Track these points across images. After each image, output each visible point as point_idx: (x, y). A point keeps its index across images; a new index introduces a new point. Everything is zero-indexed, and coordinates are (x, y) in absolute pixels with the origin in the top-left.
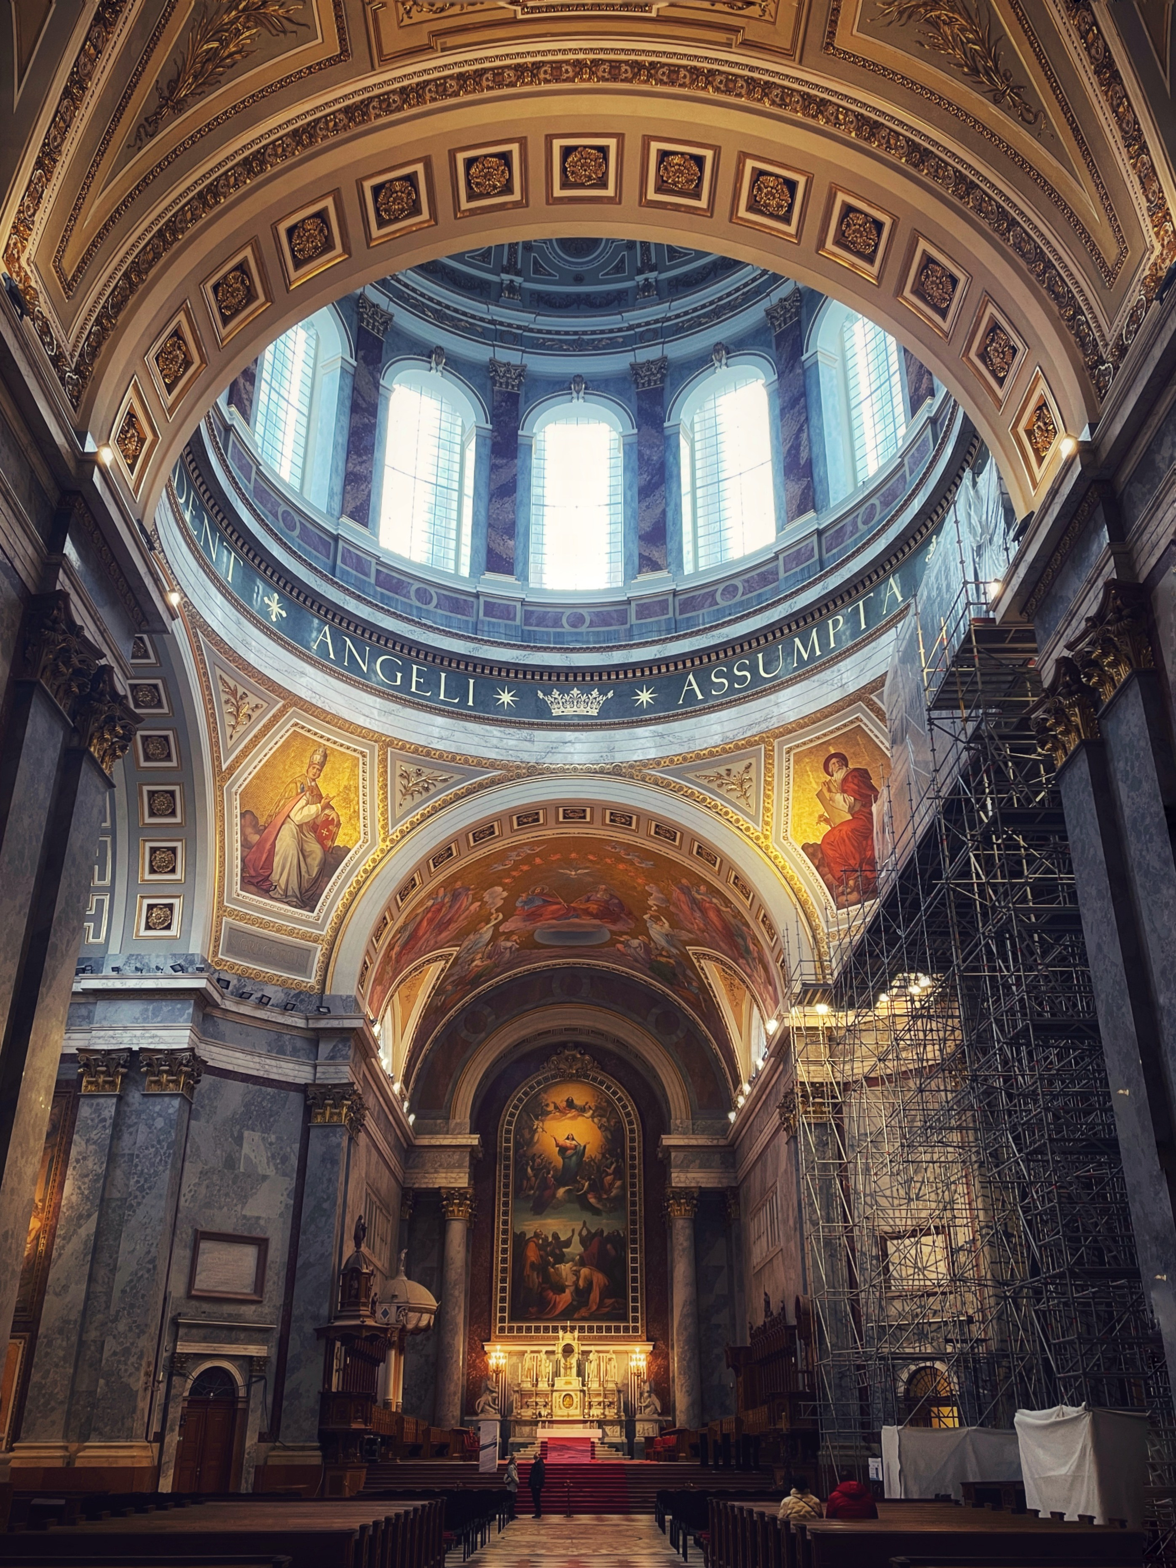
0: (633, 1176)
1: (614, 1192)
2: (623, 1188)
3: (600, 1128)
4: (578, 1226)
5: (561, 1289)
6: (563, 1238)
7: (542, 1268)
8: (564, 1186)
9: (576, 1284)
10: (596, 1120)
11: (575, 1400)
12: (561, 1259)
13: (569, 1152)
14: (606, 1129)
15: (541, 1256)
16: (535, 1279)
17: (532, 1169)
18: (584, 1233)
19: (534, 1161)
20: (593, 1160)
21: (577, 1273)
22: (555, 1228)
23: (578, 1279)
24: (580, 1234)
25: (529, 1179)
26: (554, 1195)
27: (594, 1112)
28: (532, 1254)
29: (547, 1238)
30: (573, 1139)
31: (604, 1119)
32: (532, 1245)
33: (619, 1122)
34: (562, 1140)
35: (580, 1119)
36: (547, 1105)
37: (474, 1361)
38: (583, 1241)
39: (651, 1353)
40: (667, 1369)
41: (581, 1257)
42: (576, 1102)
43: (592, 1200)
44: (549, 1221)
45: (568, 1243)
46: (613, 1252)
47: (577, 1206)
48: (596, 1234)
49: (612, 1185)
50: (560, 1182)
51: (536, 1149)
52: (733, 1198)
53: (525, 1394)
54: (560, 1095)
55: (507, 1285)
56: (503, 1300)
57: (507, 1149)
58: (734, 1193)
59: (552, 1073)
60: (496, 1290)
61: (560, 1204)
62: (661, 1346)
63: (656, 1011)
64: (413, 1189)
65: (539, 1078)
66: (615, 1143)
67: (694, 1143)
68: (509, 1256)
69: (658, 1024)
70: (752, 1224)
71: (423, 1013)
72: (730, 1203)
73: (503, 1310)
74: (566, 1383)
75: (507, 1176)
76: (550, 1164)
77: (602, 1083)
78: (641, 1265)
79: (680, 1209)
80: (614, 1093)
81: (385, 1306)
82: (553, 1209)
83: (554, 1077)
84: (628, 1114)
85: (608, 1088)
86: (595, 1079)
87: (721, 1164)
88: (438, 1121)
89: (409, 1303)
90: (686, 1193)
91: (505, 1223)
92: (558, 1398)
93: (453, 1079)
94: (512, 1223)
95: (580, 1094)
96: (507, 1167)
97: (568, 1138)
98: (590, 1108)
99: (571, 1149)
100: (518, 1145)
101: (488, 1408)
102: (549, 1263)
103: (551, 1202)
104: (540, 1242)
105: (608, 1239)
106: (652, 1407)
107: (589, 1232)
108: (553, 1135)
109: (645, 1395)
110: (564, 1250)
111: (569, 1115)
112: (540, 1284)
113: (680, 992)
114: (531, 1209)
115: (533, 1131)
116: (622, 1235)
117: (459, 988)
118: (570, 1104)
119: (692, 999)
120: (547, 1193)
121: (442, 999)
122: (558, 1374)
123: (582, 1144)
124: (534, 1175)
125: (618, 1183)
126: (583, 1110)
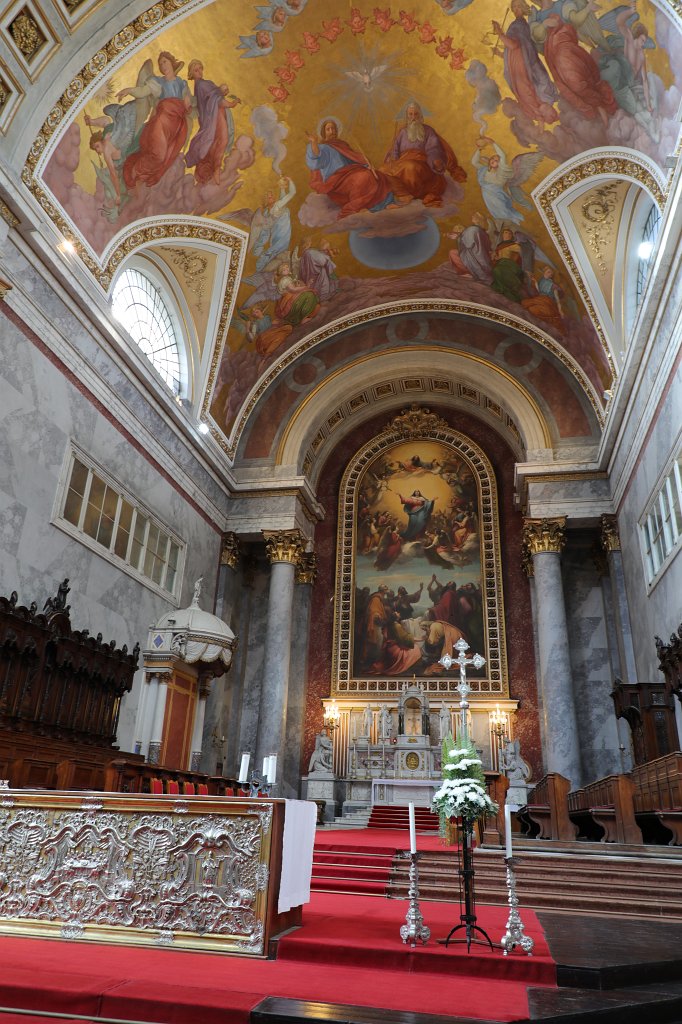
0: (488, 528)
1: (467, 545)
2: (477, 541)
3: (449, 483)
4: (427, 580)
5: (409, 645)
6: (411, 592)
7: (388, 624)
8: (411, 541)
9: (426, 639)
10: (444, 476)
11: (421, 760)
12: (408, 613)
13: (416, 509)
14: (456, 483)
15: (387, 611)
16: (380, 634)
17: (376, 526)
18: (434, 587)
19: (378, 519)
20: (441, 514)
21: (426, 628)
22: (402, 584)
23: (428, 634)
24: (429, 588)
25: (372, 536)
26: (399, 551)
28: (376, 610)
29: (392, 593)
30: (420, 495)
31: (454, 475)
32: (376, 600)
33: (472, 476)
34: (408, 497)
35: (427, 475)
36: (392, 465)
37: (313, 718)
38: (433, 595)
39: (516, 712)
40: (536, 730)
41: (431, 611)
42: (422, 460)
43: (443, 554)
44: (395, 576)
45: (416, 598)
46: (468, 606)
47: (425, 560)
48: (447, 588)
49: (464, 538)
50: (407, 536)
51: (380, 507)
52: (609, 528)
53: (362, 752)
54: (405, 454)
55: (349, 640)
56: (344, 656)
57: (349, 508)
58: (611, 521)
59: (397, 433)
60: (337, 646)
61: (408, 558)
62: (527, 703)
63: (504, 345)
64: (234, 534)
65: (383, 439)
66: (467, 496)
67: (556, 469)
68: (351, 611)
69: (507, 357)
70: (642, 533)
71: (225, 334)
72: (606, 534)
73: (344, 666)
74: (410, 741)
75: (349, 534)
76: (396, 520)
77: (450, 440)
78: (500, 618)
79: (543, 544)
80: (465, 448)
81: (158, 633)
82: (400, 563)
83: (398, 438)
84: (480, 468)
85: (458, 444)
86: (442, 437)
87: (592, 492)
88: (264, 468)
89: (188, 630)
90: (549, 525)
91: (347, 579)
92: (400, 758)
93: (280, 428)
94: (354, 579)
95: (427, 452)
96: (349, 525)
97: (414, 495)
98: (438, 465)
99: (418, 504)
100: (361, 504)
101: (319, 765)
102: (395, 618)
103: (397, 557)
104: (386, 597)
105: (462, 592)
106: (518, 771)
107: (440, 586)
108: (398, 492)
109: (509, 757)
110: (412, 605)
111: (414, 473)
112: (385, 640)
113: (531, 308)
114: (376, 565)
115: (377, 491)
116: (477, 588)
117: (275, 322)
118: (416, 462)
119: (545, 310)
120: (393, 548)
121: (254, 330)
122: (401, 731)
123: (430, 500)
124: (378, 532)
125: (472, 536)
126: (430, 467)
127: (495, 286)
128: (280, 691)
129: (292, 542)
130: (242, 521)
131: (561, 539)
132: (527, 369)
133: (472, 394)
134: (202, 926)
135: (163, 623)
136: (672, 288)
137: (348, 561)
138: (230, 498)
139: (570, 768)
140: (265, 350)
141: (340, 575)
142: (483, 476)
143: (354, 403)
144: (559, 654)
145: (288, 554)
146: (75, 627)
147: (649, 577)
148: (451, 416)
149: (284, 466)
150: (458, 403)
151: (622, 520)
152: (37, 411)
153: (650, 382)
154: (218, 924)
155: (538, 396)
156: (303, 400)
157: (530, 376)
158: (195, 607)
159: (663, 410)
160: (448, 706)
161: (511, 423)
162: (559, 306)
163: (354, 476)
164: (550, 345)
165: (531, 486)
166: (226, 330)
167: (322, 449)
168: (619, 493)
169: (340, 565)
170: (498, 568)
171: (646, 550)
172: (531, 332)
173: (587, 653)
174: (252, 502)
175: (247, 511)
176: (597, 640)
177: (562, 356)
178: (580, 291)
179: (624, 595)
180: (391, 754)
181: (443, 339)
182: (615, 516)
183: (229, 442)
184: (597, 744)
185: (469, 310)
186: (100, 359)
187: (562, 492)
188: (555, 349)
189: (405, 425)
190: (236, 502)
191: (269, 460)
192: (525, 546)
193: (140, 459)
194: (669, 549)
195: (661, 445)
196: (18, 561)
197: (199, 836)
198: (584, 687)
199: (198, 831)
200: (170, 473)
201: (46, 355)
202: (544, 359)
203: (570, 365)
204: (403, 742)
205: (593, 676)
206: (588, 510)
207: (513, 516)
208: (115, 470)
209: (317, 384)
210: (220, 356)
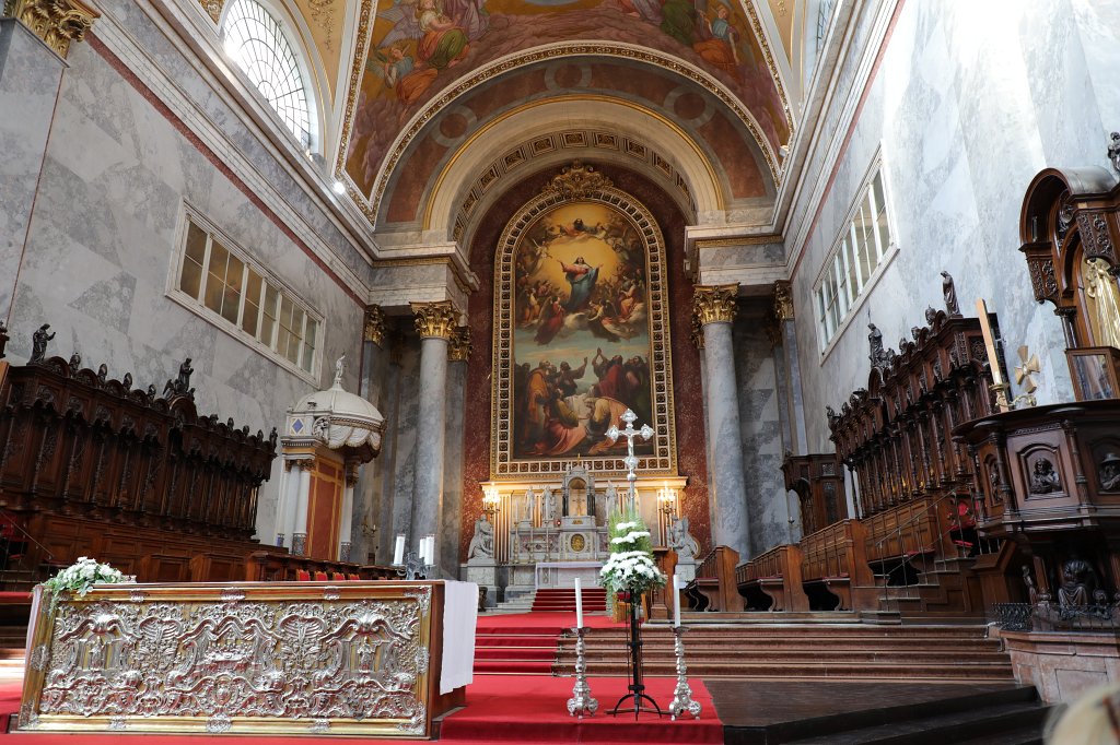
0: (656, 297)
1: (634, 316)
2: (645, 311)
3: (615, 249)
4: (592, 355)
5: (573, 423)
6: (574, 367)
7: (550, 402)
8: (574, 313)
9: (591, 417)
10: (610, 241)
11: (586, 541)
12: (571, 390)
13: (579, 277)
14: (623, 249)
15: (548, 388)
16: (542, 412)
17: (536, 296)
18: (599, 361)
19: (537, 289)
20: (607, 283)
21: (591, 405)
22: (563, 359)
23: (593, 412)
24: (594, 363)
25: (532, 308)
26: (562, 323)
27: (608, 232)
28: (537, 387)
30: (583, 262)
31: (620, 240)
32: (537, 376)
33: (639, 241)
34: (570, 265)
36: (552, 229)
37: (471, 503)
38: (598, 371)
39: (685, 489)
40: (705, 507)
41: (596, 388)
42: (585, 224)
43: (608, 326)
44: (557, 350)
45: (580, 374)
46: (635, 381)
47: (589, 333)
48: (613, 361)
49: (631, 308)
50: (570, 308)
51: (540, 276)
52: (783, 296)
53: (524, 536)
54: (567, 217)
55: (509, 420)
56: (504, 437)
57: (506, 278)
58: (784, 288)
59: (557, 194)
60: (496, 426)
61: (570, 331)
62: (696, 479)
63: (674, 95)
64: (378, 307)
65: (542, 201)
66: (633, 263)
67: (729, 232)
68: (510, 390)
69: (677, 108)
70: (816, 300)
71: (360, 77)
72: (779, 302)
73: (504, 447)
74: (575, 523)
75: (506, 306)
76: (557, 290)
77: (616, 201)
78: (668, 393)
79: (714, 313)
80: (631, 211)
81: (297, 417)
82: (562, 337)
83: (559, 199)
84: (648, 232)
85: (624, 206)
86: (607, 198)
87: (766, 257)
88: (410, 234)
89: (331, 412)
90: (721, 293)
91: (505, 354)
92: (564, 540)
93: (427, 189)
94: (513, 354)
95: (590, 215)
96: (506, 296)
97: (577, 262)
98: (603, 229)
99: (580, 273)
100: (519, 273)
101: (480, 551)
102: (556, 395)
103: (559, 330)
104: (547, 373)
105: (629, 366)
106: (686, 547)
107: (605, 360)
108: (560, 260)
109: (677, 534)
110: (576, 381)
111: (578, 238)
112: (547, 419)
113: (703, 54)
114: (536, 339)
115: (536, 258)
116: (645, 362)
117: (418, 65)
118: (579, 226)
119: (719, 55)
120: (554, 320)
121: (394, 73)
122: (565, 512)
123: (594, 268)
124: (539, 303)
125: (639, 306)
126: (594, 231)
127: (664, 27)
128: (436, 475)
129: (443, 315)
130: (387, 293)
131: (734, 308)
132: (699, 122)
133: (640, 149)
134: (360, 712)
135: (302, 405)
136: (854, 32)
137: (505, 335)
138: (372, 267)
139: (739, 542)
140: (407, 97)
141: (497, 350)
142: (652, 241)
143: (509, 160)
144: (730, 428)
145: (439, 328)
146: (201, 412)
147: (823, 346)
148: (616, 175)
149: (432, 230)
150: (624, 160)
151: (796, 287)
152: (141, 167)
153: (828, 137)
154: (377, 709)
155: (711, 152)
156: (452, 156)
157: (702, 129)
158: (337, 388)
159: (842, 166)
160: (615, 485)
161: (681, 182)
162: (735, 52)
163: (511, 242)
164: (723, 95)
165: (702, 251)
166: (361, 72)
167: (474, 212)
168: (794, 258)
169: (498, 339)
170: (666, 341)
171: (820, 318)
172: (704, 81)
173: (758, 427)
174: (398, 272)
175: (392, 281)
176: (768, 413)
177: (736, 108)
178: (757, 35)
179: (796, 365)
180: (555, 536)
181: (608, 87)
182: (789, 282)
183: (369, 204)
184: (766, 518)
185: (637, 54)
186: (214, 105)
187: (734, 257)
188: (729, 100)
189: (566, 185)
190: (380, 272)
191: (415, 224)
192: (695, 316)
193: (267, 223)
194: (844, 315)
195: (837, 205)
196: (130, 340)
197: (354, 622)
198: (755, 461)
199: (352, 617)
200: (303, 239)
201: (148, 99)
202: (717, 111)
203: (745, 117)
204: (567, 523)
205: (763, 450)
206: (761, 276)
207: (683, 284)
208: (238, 234)
209: (468, 138)
210: (355, 104)
